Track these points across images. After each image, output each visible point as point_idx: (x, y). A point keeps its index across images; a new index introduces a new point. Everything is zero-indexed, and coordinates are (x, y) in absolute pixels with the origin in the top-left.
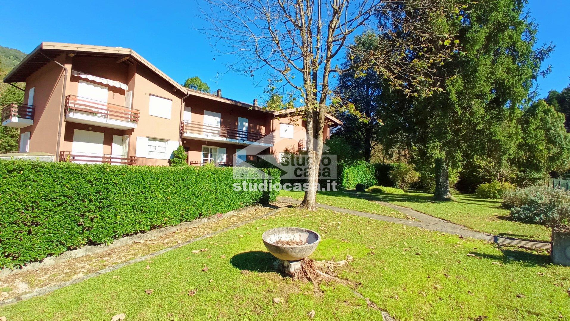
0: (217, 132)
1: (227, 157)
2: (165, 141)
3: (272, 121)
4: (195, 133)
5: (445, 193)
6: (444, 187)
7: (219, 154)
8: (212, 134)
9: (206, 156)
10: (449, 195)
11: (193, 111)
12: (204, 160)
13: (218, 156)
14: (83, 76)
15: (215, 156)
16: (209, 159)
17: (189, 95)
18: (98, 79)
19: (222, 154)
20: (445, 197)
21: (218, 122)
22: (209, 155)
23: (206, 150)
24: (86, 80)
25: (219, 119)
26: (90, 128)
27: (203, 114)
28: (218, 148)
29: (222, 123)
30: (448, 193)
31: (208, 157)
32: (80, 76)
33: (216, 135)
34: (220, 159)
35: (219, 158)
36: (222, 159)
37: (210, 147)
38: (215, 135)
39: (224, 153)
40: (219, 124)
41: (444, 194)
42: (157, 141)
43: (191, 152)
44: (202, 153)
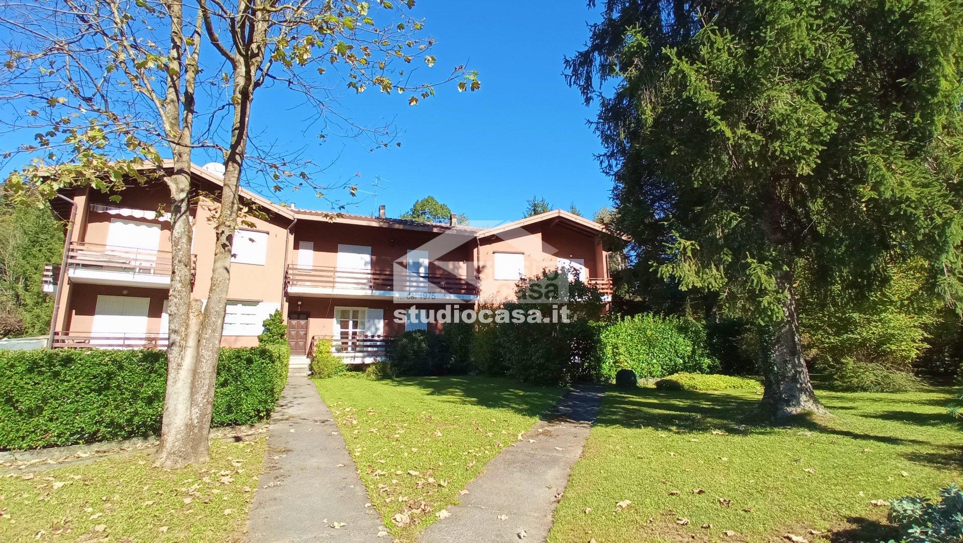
0: (365, 281)
1: (386, 325)
2: (254, 303)
3: (475, 250)
4: (316, 286)
5: (793, 398)
6: (784, 377)
7: (369, 321)
8: (355, 286)
9: (344, 325)
10: (805, 404)
11: (317, 248)
12: (342, 333)
13: (367, 325)
14: (113, 212)
15: (363, 324)
16: (351, 330)
17: (296, 220)
18: (138, 213)
19: (376, 321)
20: (794, 410)
21: (366, 264)
22: (351, 323)
23: (344, 315)
24: (119, 217)
25: (367, 258)
26: (125, 292)
27: (336, 251)
28: (366, 309)
29: (373, 264)
30: (803, 398)
31: (347, 327)
32: (108, 211)
33: (363, 286)
34: (373, 329)
35: (369, 328)
36: (377, 329)
37: (351, 309)
38: (360, 286)
39: (379, 318)
40: (369, 267)
41: (788, 403)
42: (240, 306)
43: (313, 321)
44: (335, 319)
